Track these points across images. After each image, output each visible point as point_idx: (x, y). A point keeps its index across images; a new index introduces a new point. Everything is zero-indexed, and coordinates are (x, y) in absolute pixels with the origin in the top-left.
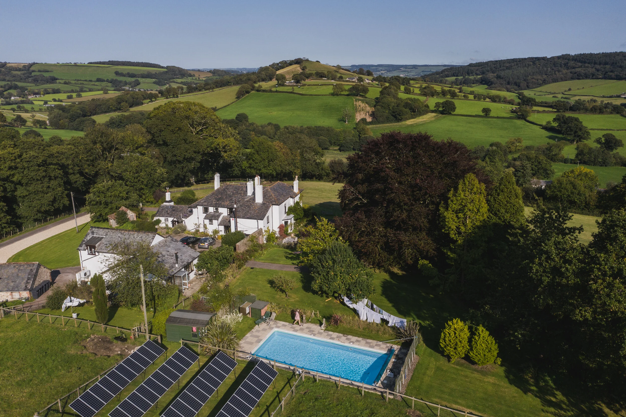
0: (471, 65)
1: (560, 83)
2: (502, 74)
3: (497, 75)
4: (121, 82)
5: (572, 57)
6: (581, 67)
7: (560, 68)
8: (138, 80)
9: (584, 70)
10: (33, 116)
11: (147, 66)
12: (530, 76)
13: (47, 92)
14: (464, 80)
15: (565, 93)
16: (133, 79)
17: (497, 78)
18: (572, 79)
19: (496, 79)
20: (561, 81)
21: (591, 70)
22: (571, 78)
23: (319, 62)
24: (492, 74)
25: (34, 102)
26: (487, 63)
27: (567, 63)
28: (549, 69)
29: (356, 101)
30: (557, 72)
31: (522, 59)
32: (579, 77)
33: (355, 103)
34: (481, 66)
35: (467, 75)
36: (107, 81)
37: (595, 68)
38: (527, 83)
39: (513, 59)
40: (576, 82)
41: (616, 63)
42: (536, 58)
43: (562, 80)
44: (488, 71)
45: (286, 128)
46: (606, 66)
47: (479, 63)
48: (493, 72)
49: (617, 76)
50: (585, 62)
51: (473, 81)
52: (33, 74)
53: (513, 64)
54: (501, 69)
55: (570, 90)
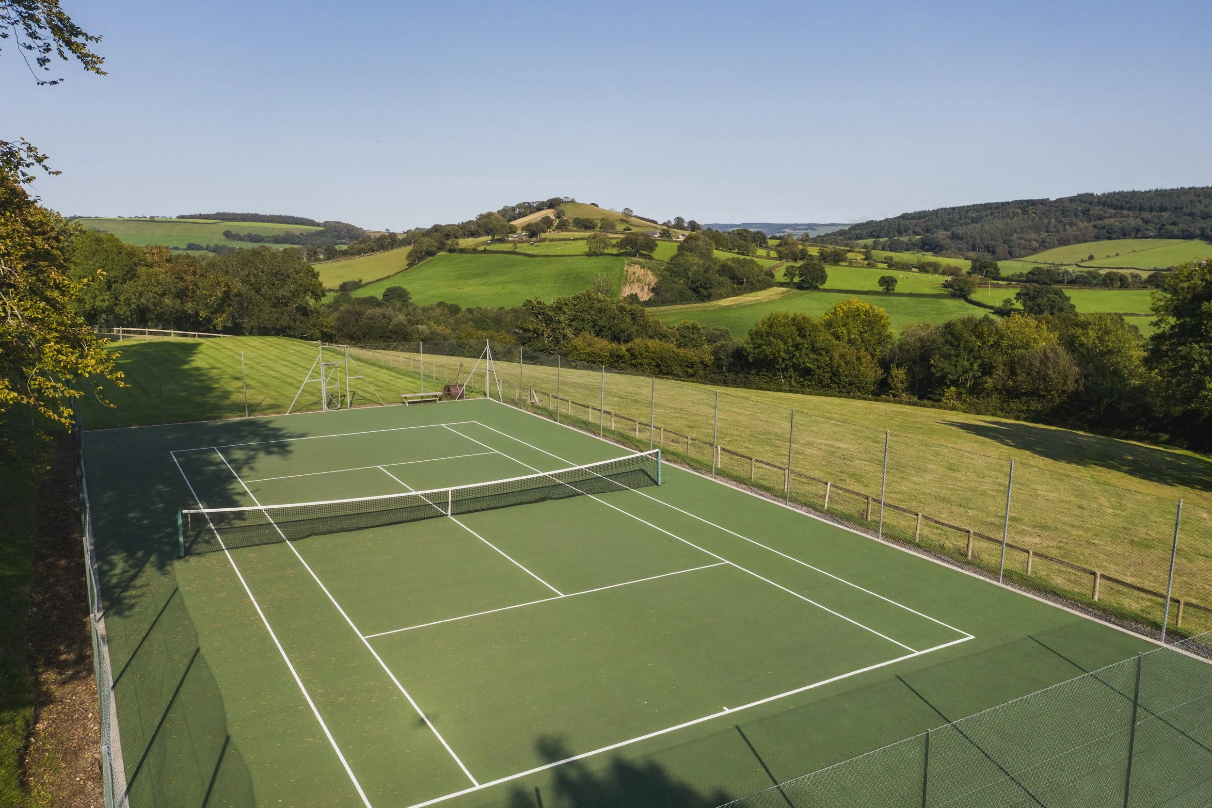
0: (904, 217)
1: (1075, 246)
2: (961, 230)
3: (952, 233)
5: (1096, 200)
6: (1115, 216)
7: (1074, 220)
8: (266, 247)
9: (1121, 223)
11: (288, 223)
12: (1015, 235)
14: (889, 243)
15: (1082, 264)
16: (256, 245)
17: (952, 239)
18: (1097, 238)
19: (949, 241)
20: (1075, 243)
21: (1133, 221)
22: (1095, 237)
23: (596, 205)
24: (945, 233)
26: (935, 213)
27: (1088, 210)
28: (1053, 221)
29: (630, 265)
30: (1067, 227)
31: (1003, 204)
32: (1110, 234)
33: (626, 269)
34: (924, 217)
35: (896, 234)
36: (208, 248)
37: (1142, 219)
38: (1009, 247)
39: (985, 205)
40: (1106, 245)
41: (1182, 209)
42: (1028, 201)
43: (1078, 241)
44: (937, 227)
45: (470, 311)
46: (1163, 213)
47: (919, 213)
48: (946, 230)
49: (1183, 231)
50: (1122, 208)
51: (907, 245)
53: (984, 214)
54: (961, 222)
55: (1091, 258)
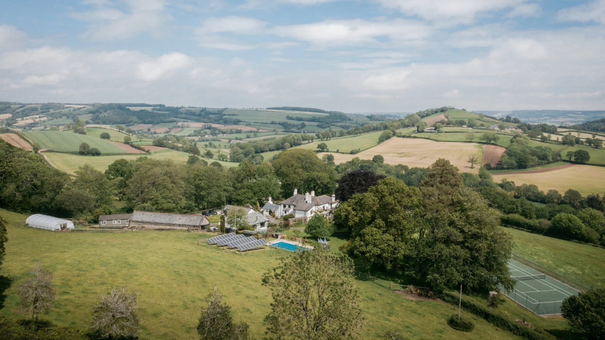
4: (290, 125)
8: (304, 123)
10: (219, 151)
11: (313, 111)
13: (231, 133)
16: (301, 122)
23: (465, 110)
25: (222, 140)
36: (279, 124)
52: (224, 117)
